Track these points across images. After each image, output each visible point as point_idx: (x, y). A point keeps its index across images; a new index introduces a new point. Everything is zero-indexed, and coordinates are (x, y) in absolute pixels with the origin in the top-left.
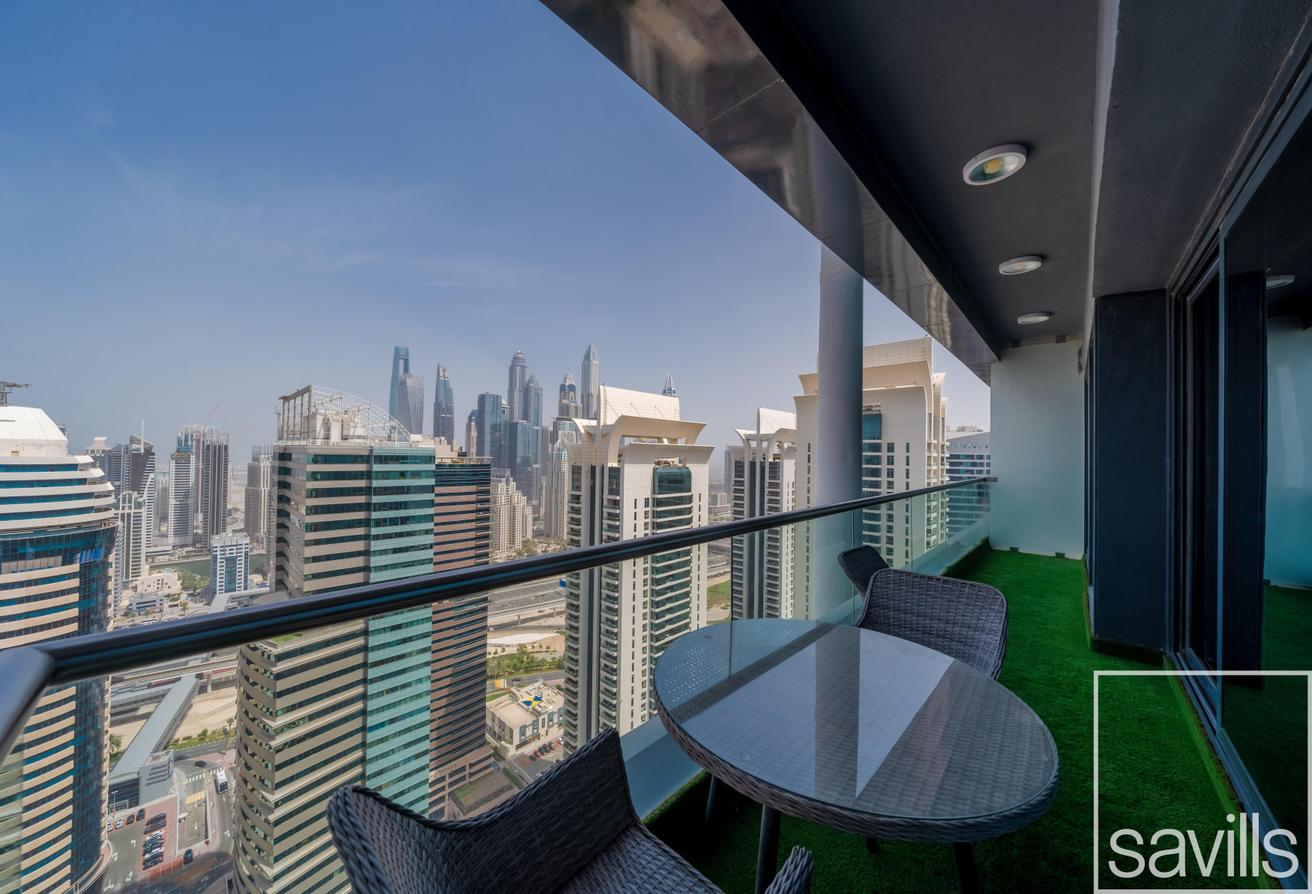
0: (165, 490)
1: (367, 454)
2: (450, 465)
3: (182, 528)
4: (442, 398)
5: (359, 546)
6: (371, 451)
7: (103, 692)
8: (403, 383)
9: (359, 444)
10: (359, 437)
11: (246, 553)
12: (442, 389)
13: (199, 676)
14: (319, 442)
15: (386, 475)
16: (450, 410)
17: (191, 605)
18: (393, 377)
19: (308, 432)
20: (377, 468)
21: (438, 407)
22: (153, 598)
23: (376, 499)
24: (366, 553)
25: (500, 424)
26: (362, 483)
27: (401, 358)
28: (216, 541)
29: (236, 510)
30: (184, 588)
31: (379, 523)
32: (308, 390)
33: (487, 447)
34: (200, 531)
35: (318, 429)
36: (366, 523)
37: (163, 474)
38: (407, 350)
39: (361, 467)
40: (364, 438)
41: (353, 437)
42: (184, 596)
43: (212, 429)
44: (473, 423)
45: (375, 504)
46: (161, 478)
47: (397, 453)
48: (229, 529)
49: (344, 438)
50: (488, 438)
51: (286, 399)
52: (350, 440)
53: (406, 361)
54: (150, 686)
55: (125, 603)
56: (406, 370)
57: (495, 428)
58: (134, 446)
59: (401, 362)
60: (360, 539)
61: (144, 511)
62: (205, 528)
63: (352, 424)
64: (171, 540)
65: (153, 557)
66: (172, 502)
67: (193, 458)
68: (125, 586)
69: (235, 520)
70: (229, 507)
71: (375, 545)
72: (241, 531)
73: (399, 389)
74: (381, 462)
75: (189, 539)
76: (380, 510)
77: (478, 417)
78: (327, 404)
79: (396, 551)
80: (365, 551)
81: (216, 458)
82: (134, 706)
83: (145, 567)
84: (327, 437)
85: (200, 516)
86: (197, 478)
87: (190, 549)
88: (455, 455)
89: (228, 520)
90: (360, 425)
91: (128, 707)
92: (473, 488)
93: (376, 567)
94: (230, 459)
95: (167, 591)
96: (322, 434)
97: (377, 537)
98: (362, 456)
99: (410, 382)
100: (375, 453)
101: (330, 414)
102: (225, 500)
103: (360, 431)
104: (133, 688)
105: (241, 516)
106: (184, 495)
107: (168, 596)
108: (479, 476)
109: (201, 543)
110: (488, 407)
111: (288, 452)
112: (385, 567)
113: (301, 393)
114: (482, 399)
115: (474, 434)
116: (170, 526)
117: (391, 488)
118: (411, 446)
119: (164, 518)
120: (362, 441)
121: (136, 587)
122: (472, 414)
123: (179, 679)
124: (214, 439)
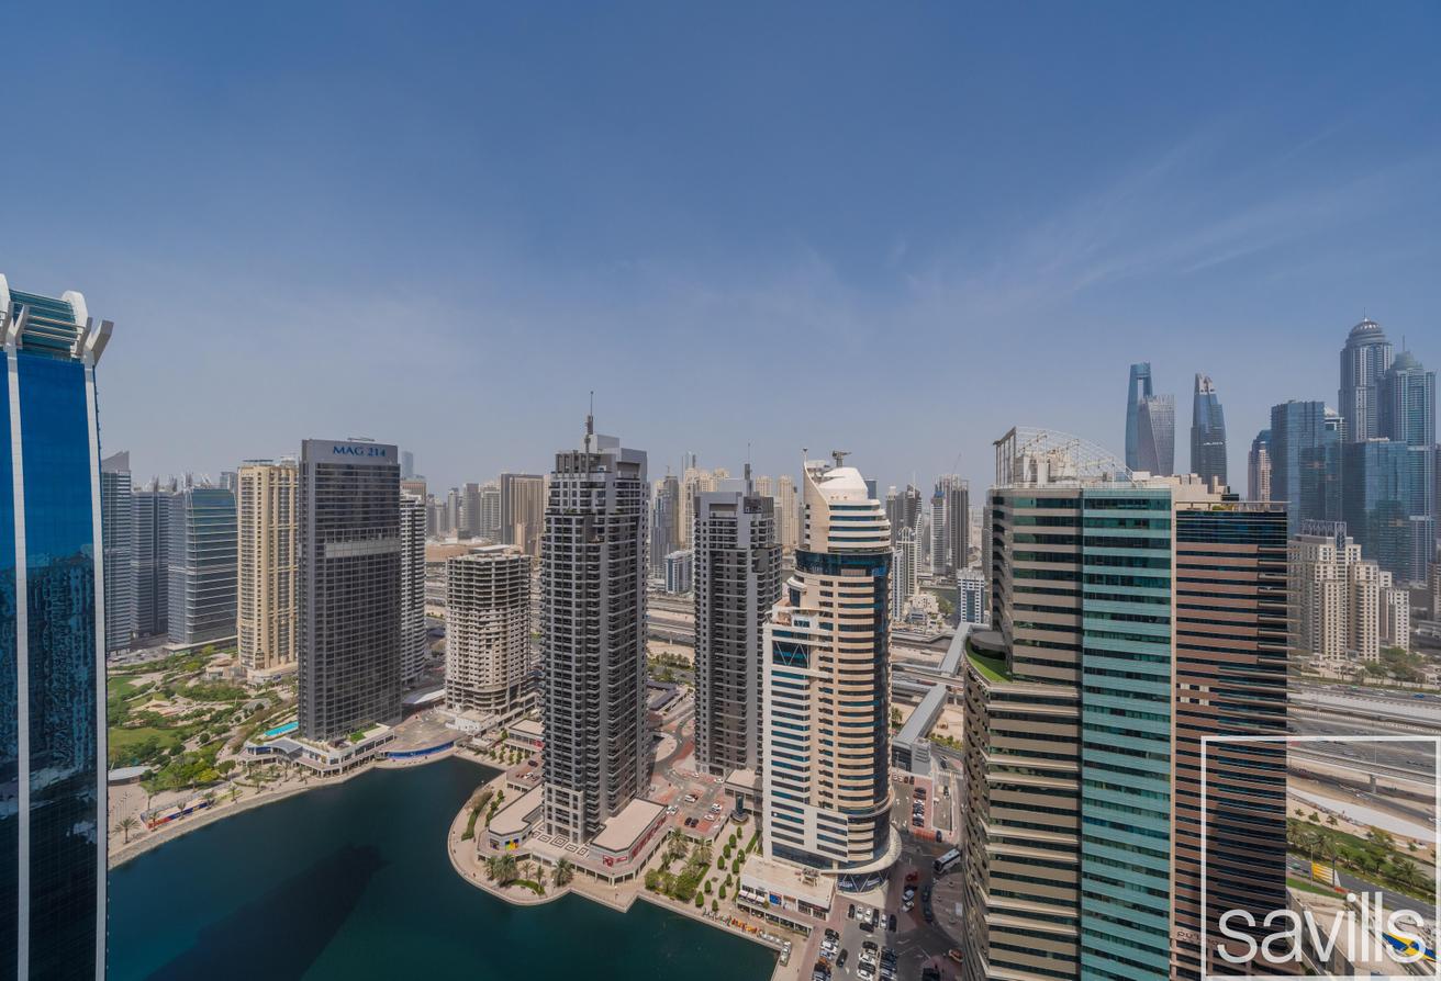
0: (929, 527)
1: (1076, 497)
2: (1206, 513)
3: (939, 561)
4: (1204, 420)
5: (1070, 602)
6: (1081, 493)
7: (888, 675)
8: (1144, 408)
9: (1068, 485)
10: (1067, 478)
11: (982, 590)
12: (1203, 408)
13: (949, 688)
14: (1027, 485)
15: (1100, 523)
16: (1219, 435)
17: (944, 625)
18: (1129, 404)
19: (1016, 475)
20: (1088, 513)
21: (1197, 433)
22: (921, 613)
23: (1087, 550)
24: (1078, 612)
25: (1322, 448)
26: (1071, 531)
27: (1141, 378)
28: (961, 574)
29: (976, 549)
30: (940, 610)
31: (1092, 579)
32: (1013, 433)
33: (1294, 486)
34: (950, 564)
35: (1025, 472)
36: (1078, 577)
37: (926, 515)
38: (1148, 367)
39: (1070, 513)
40: (1074, 479)
41: (1061, 479)
42: (940, 617)
43: (957, 477)
44: (1262, 451)
45: (1086, 556)
46: (926, 518)
47: (1114, 496)
48: (971, 565)
49: (1052, 480)
50: (1293, 472)
51: (998, 443)
52: (1058, 482)
53: (1147, 382)
54: (918, 682)
55: (905, 612)
56: (1148, 391)
57: (1308, 455)
58: (910, 493)
59: (1141, 383)
60: (1070, 595)
61: (915, 542)
62: (953, 562)
63: (1060, 464)
64: (932, 568)
65: (922, 580)
66: (933, 538)
67: (945, 501)
68: (906, 598)
69: (975, 558)
70: (970, 546)
71: (1088, 605)
72: (979, 568)
73: (1138, 417)
74: (1094, 507)
75: (944, 571)
76: (1093, 564)
77: (1274, 441)
78: (1033, 445)
79: (1114, 617)
80: (1076, 609)
81: (960, 499)
82: (910, 693)
83: (917, 588)
84: (1034, 480)
85: (950, 550)
86: (948, 517)
87: (944, 578)
88: (1216, 498)
89: (970, 557)
90: (1068, 465)
91: (906, 693)
92: (1253, 548)
93: (1089, 631)
94: (970, 503)
95: (929, 610)
96: (1029, 478)
97: (1091, 596)
98: (1071, 500)
99: (1153, 406)
100: (1086, 496)
101: (1037, 455)
102: (967, 540)
103: (1069, 472)
104: (909, 680)
105: (979, 554)
106: (940, 534)
107: (930, 613)
108: (1266, 530)
109: (950, 572)
110: (1293, 424)
111: (1001, 495)
112: (1102, 634)
113: (1007, 437)
114: (1280, 414)
115: (1265, 466)
116: (931, 558)
117: (1107, 539)
118: (1134, 486)
119: (928, 551)
120: (1070, 482)
121: (911, 602)
122: (1262, 436)
123: (935, 684)
124: (958, 485)
